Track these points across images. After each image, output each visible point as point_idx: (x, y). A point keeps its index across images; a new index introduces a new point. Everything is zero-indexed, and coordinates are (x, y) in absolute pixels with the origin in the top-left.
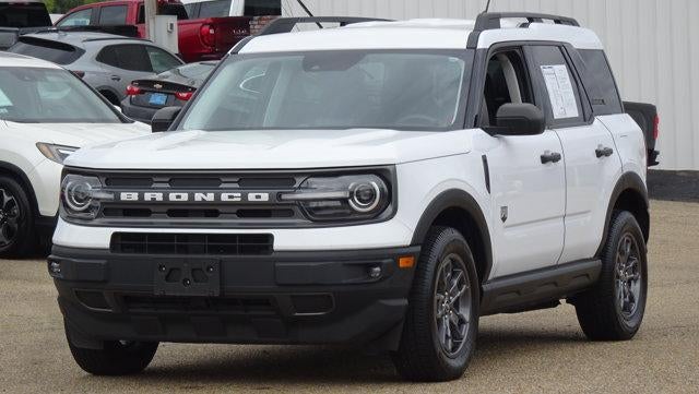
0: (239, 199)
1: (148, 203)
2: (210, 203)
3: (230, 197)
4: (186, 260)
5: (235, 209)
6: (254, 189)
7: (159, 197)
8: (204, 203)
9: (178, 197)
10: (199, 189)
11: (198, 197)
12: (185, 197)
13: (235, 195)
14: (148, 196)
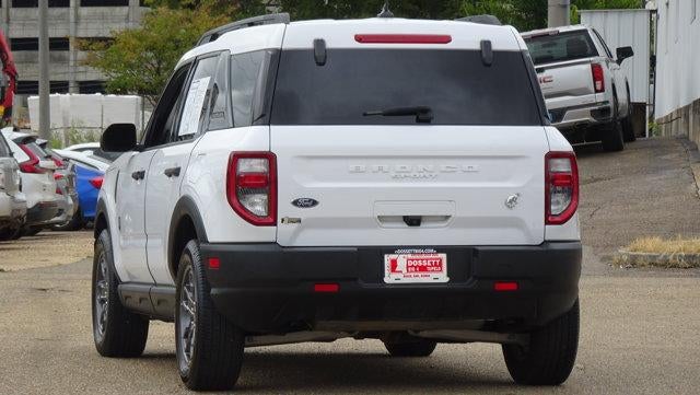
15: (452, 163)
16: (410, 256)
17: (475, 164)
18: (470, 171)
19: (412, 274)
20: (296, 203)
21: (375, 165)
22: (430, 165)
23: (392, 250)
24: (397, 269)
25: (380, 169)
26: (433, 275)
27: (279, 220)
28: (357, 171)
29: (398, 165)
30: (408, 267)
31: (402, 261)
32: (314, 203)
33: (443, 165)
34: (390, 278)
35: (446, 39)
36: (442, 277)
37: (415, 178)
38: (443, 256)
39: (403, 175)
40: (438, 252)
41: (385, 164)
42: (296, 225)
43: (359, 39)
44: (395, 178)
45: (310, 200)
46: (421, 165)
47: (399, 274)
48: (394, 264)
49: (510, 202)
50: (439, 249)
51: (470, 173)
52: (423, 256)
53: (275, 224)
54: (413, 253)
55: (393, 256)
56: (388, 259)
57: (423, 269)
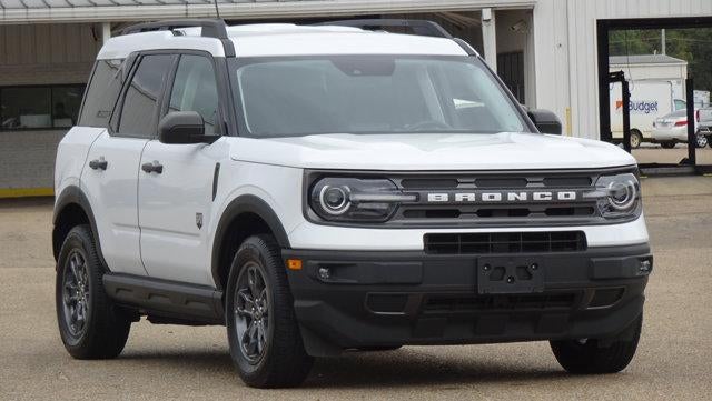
0: (550, 198)
1: (459, 204)
2: (522, 203)
3: (542, 196)
4: (511, 259)
5: (543, 208)
6: (563, 188)
7: (471, 197)
8: (517, 202)
9: (492, 197)
10: (511, 189)
11: (512, 196)
12: (498, 197)
13: (546, 194)
14: (459, 197)
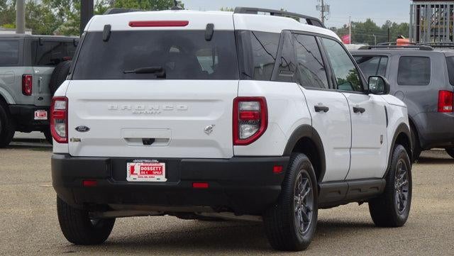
15: (170, 105)
16: (142, 164)
17: (185, 105)
18: (181, 110)
19: (143, 176)
20: (77, 129)
21: (123, 105)
22: (156, 105)
23: (131, 160)
24: (135, 172)
25: (126, 108)
26: (157, 177)
27: (69, 140)
28: (112, 109)
29: (136, 105)
30: (141, 171)
31: (137, 167)
32: (87, 129)
33: (164, 105)
34: (130, 178)
35: (185, 23)
36: (162, 178)
37: (146, 114)
38: (163, 165)
39: (139, 112)
40: (159, 162)
41: (129, 105)
42: (78, 143)
43: (132, 24)
44: (134, 114)
45: (85, 127)
46: (150, 105)
47: (135, 175)
48: (133, 169)
49: (207, 130)
50: (160, 160)
51: (182, 111)
52: (151, 165)
53: (67, 142)
54: (144, 162)
55: (132, 164)
56: (129, 165)
57: (150, 172)
